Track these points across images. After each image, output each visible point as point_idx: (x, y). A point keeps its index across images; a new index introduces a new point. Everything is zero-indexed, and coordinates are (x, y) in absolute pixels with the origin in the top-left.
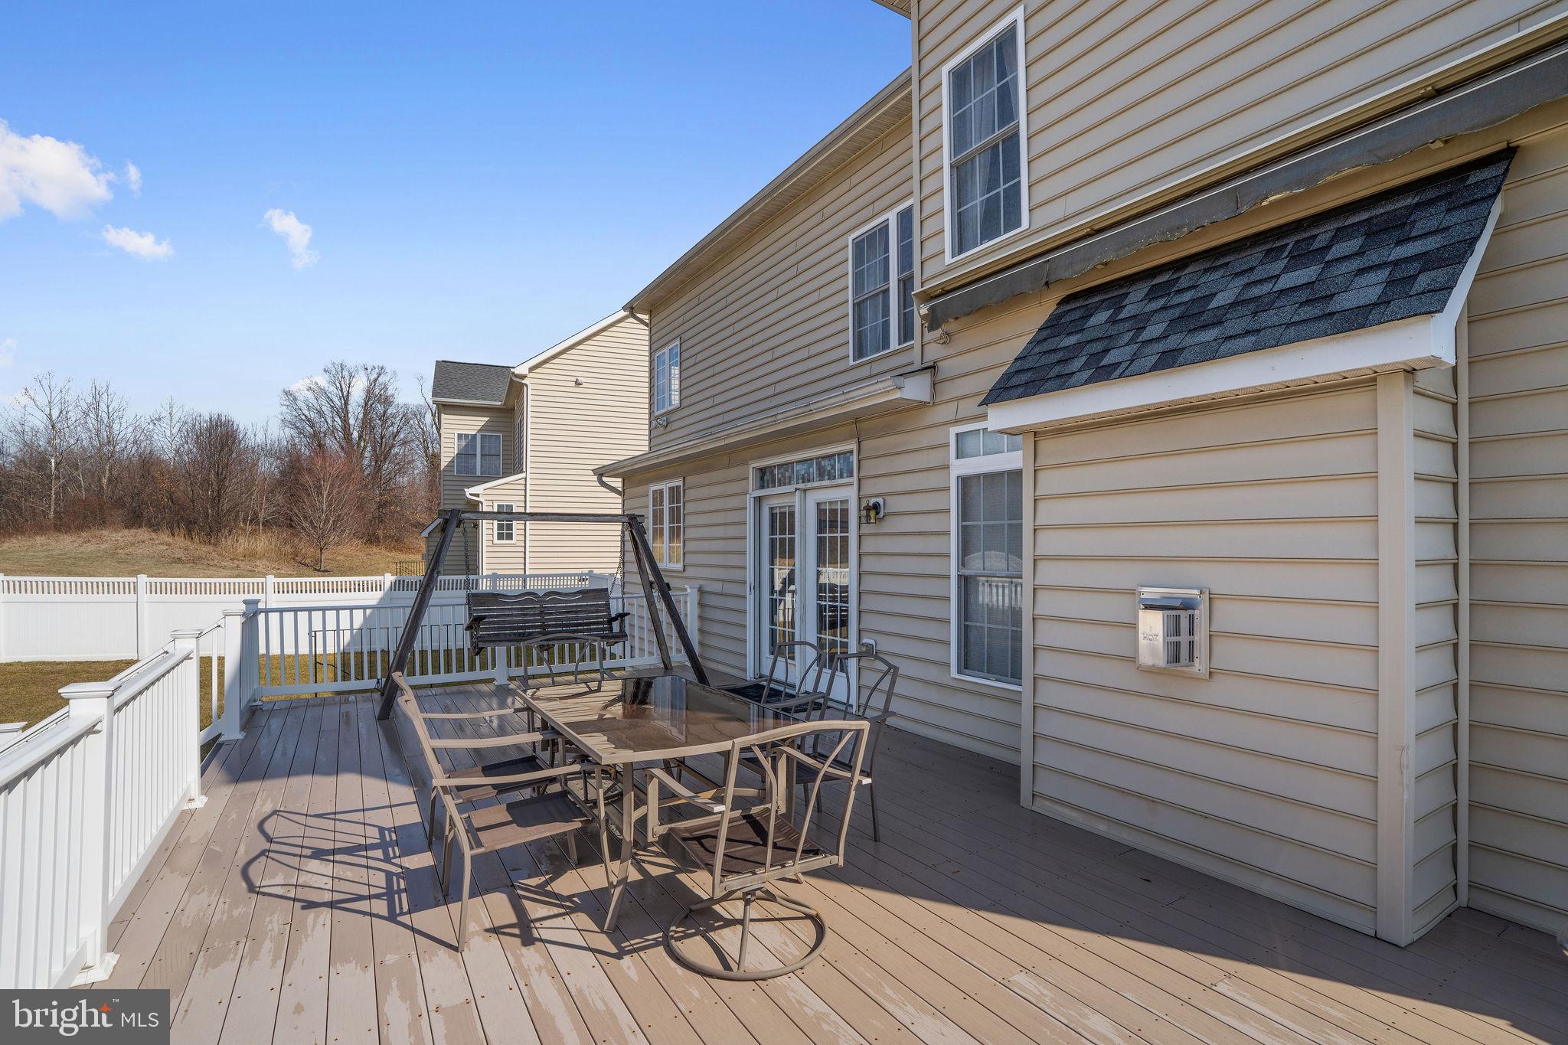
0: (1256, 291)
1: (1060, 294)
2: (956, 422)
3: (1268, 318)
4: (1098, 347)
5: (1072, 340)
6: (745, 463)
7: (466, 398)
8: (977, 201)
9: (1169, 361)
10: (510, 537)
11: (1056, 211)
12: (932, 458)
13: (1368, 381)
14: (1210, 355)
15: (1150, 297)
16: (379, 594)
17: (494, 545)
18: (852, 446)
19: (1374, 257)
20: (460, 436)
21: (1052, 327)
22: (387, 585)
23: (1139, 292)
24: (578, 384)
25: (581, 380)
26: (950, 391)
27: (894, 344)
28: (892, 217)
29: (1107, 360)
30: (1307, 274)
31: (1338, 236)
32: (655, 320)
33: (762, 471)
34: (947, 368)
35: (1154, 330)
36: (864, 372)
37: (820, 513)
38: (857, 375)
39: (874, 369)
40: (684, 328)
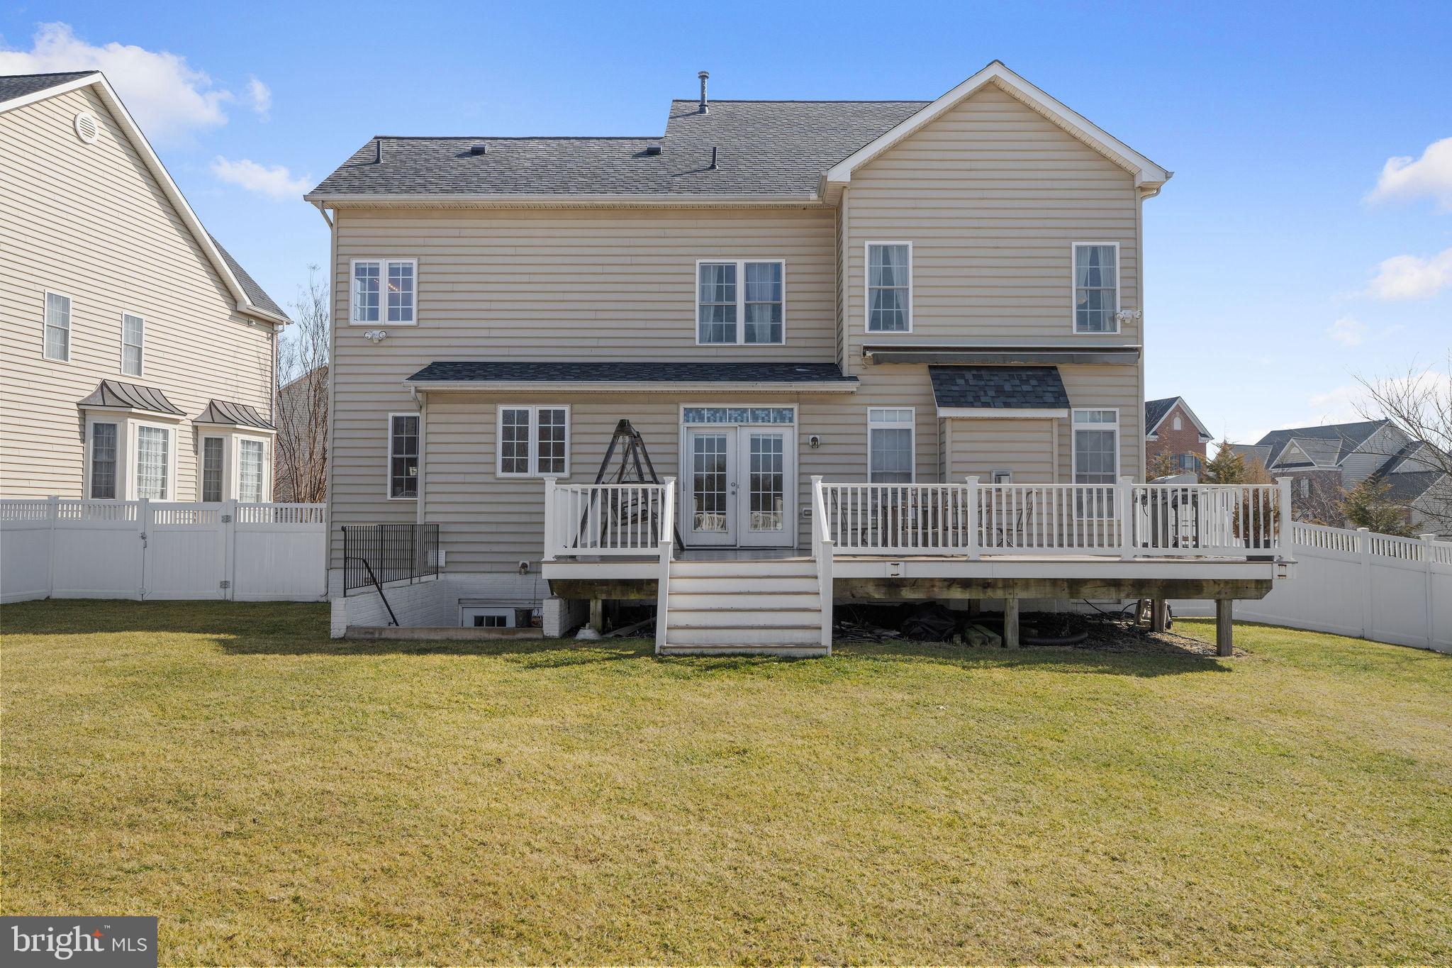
0: (1018, 388)
2: (871, 405)
3: (1029, 399)
4: (974, 394)
5: (956, 388)
6: (671, 404)
9: (1007, 405)
11: (928, 331)
13: (1050, 420)
14: (1018, 406)
15: (977, 378)
18: (795, 407)
19: (1045, 389)
21: (937, 379)
23: (970, 376)
26: (866, 390)
27: (741, 341)
28: (740, 264)
29: (983, 399)
30: (1028, 388)
31: (1029, 377)
33: (687, 411)
34: (863, 379)
36: (713, 352)
37: (755, 443)
38: (703, 352)
39: (721, 352)
40: (424, 251)
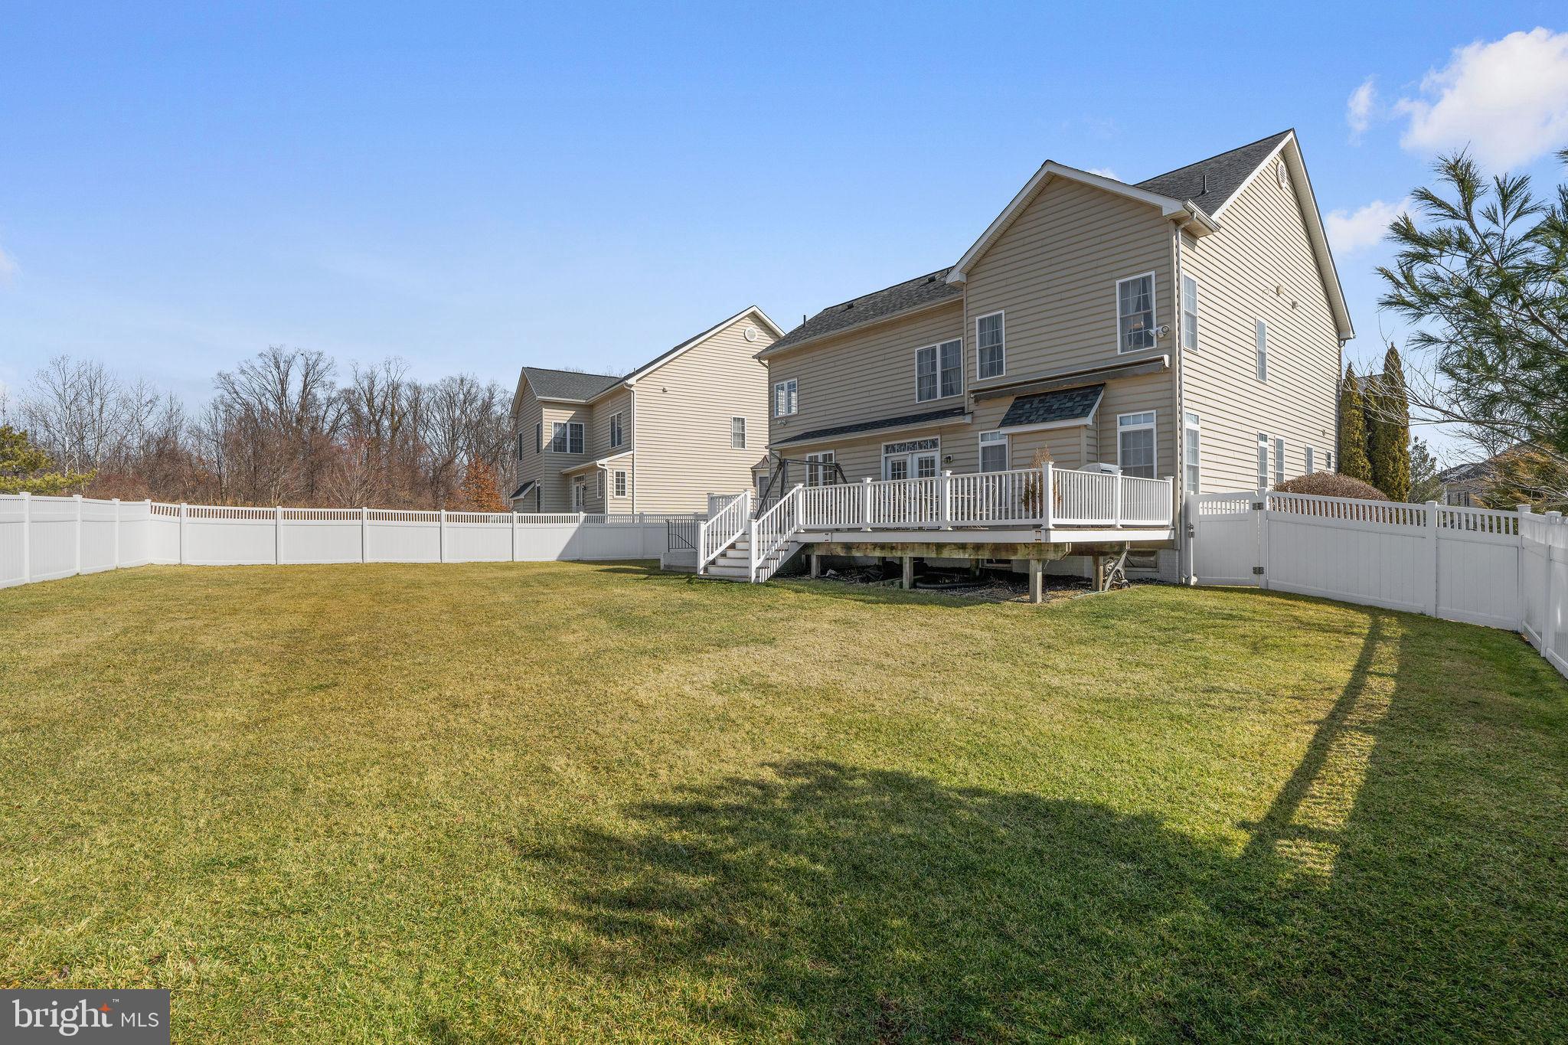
0: (1062, 406)
1: (1015, 396)
2: (981, 430)
3: (1063, 413)
4: (1028, 415)
5: (1021, 412)
6: (880, 443)
7: (560, 397)
8: (987, 363)
9: (1044, 420)
10: (623, 493)
11: (1014, 372)
12: (973, 441)
13: (1079, 427)
14: (1052, 420)
15: (1040, 402)
16: (577, 525)
17: (614, 499)
18: (938, 437)
19: (1081, 403)
20: (556, 424)
21: (1014, 407)
22: (582, 519)
23: (1036, 401)
24: (664, 391)
25: (667, 388)
26: (977, 421)
27: (939, 397)
28: (938, 346)
29: (1031, 418)
30: (1070, 404)
31: (1078, 395)
32: (772, 365)
33: (887, 447)
34: (977, 413)
35: (1041, 412)
36: (925, 406)
37: (920, 462)
38: (921, 407)
39: (930, 406)
40: (800, 373)
